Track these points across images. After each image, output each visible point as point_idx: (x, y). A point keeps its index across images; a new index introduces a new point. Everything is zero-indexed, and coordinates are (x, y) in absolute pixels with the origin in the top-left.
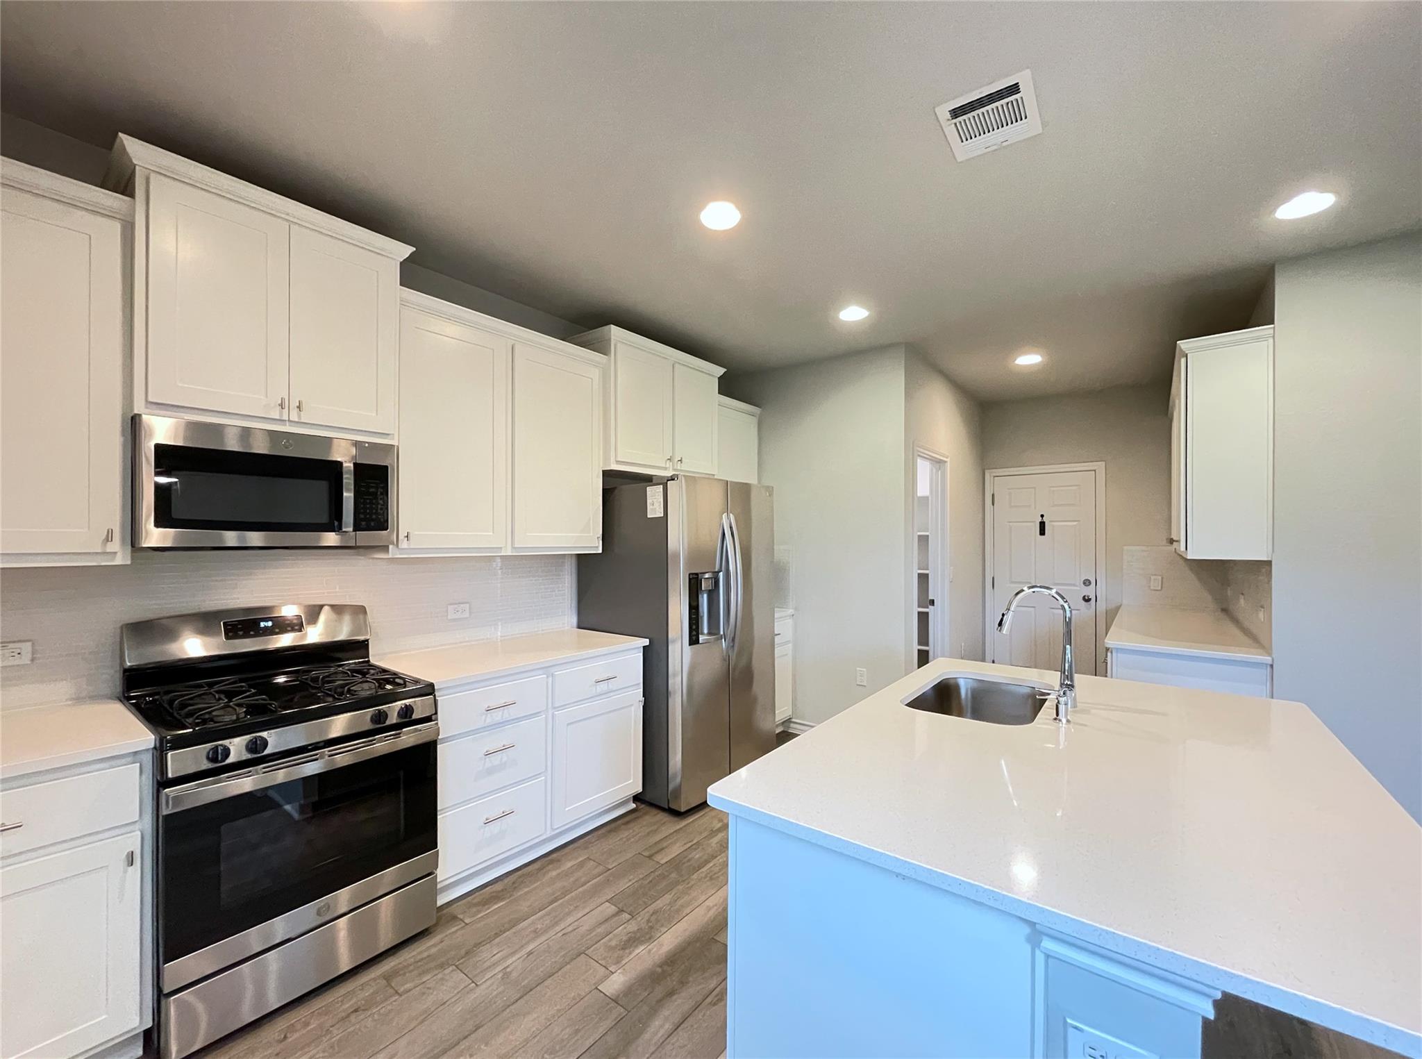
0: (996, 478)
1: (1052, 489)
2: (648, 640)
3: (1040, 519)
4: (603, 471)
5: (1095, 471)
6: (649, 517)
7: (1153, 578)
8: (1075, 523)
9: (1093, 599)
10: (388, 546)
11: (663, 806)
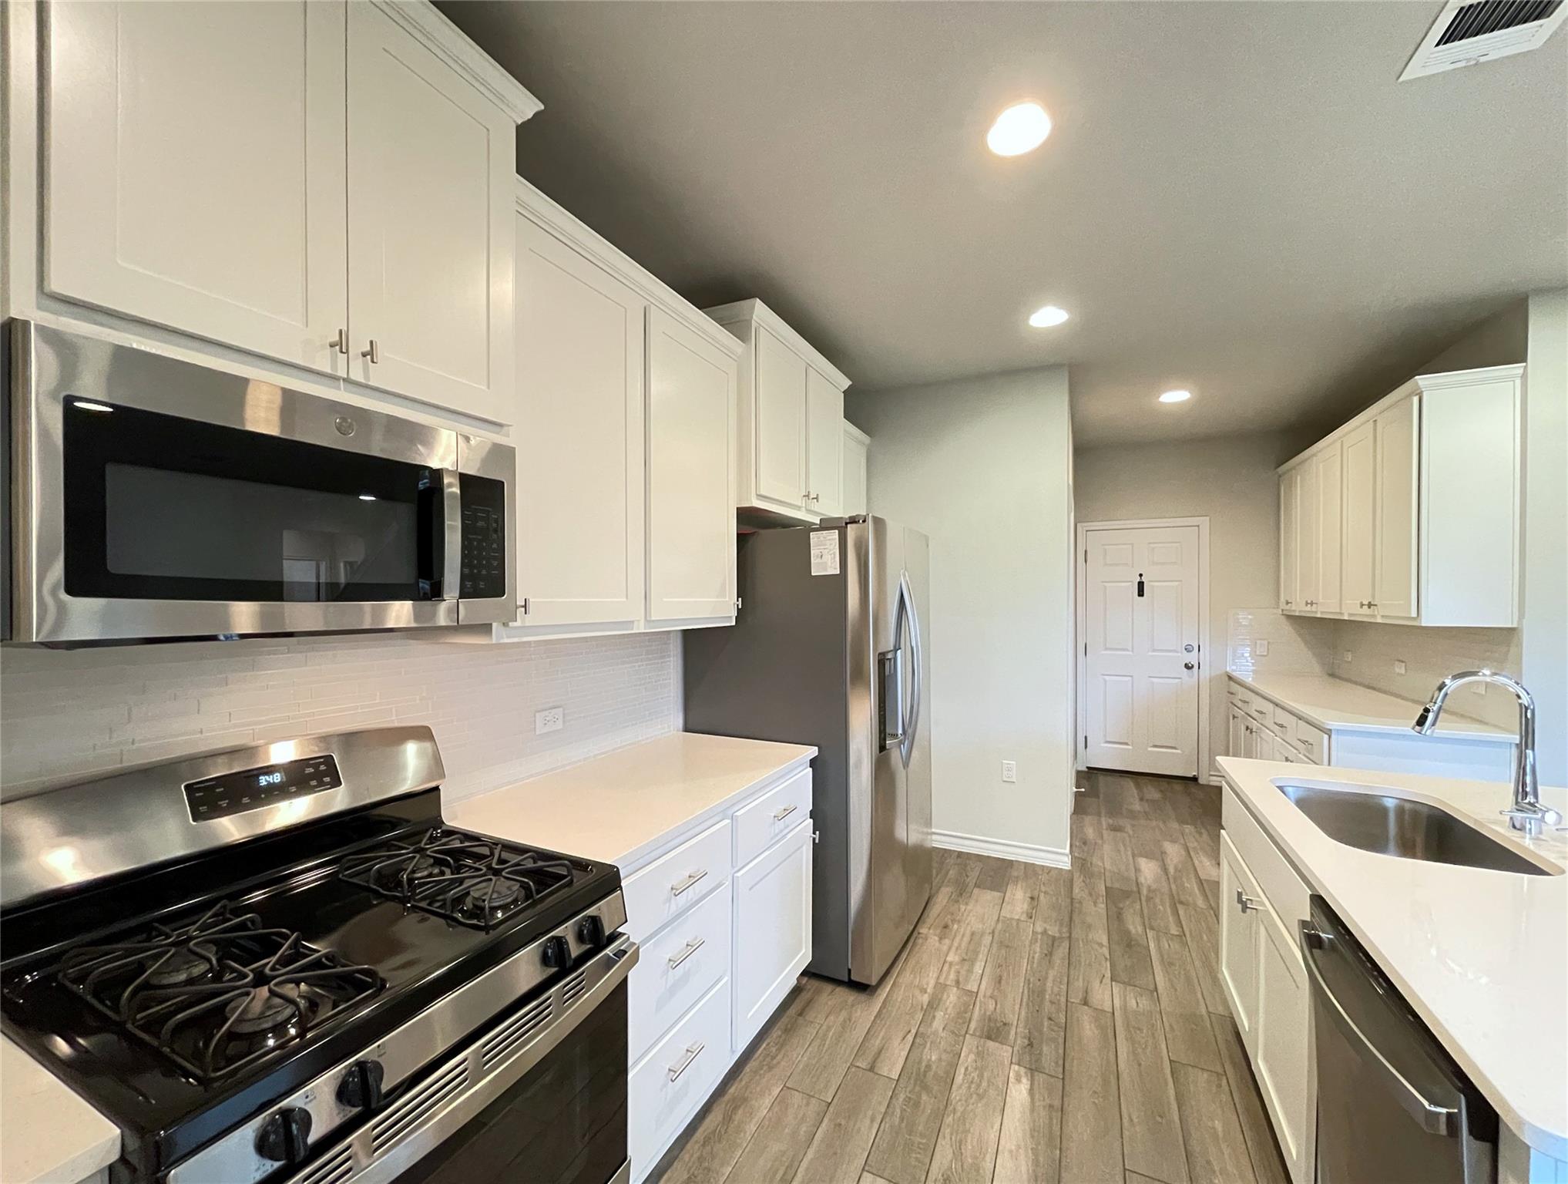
0: (1088, 533)
1: (1152, 545)
2: (816, 748)
3: (1138, 579)
4: (737, 508)
5: (1198, 526)
6: (813, 574)
7: (1258, 642)
8: (1177, 583)
9: (1196, 666)
10: (491, 624)
11: (841, 978)
